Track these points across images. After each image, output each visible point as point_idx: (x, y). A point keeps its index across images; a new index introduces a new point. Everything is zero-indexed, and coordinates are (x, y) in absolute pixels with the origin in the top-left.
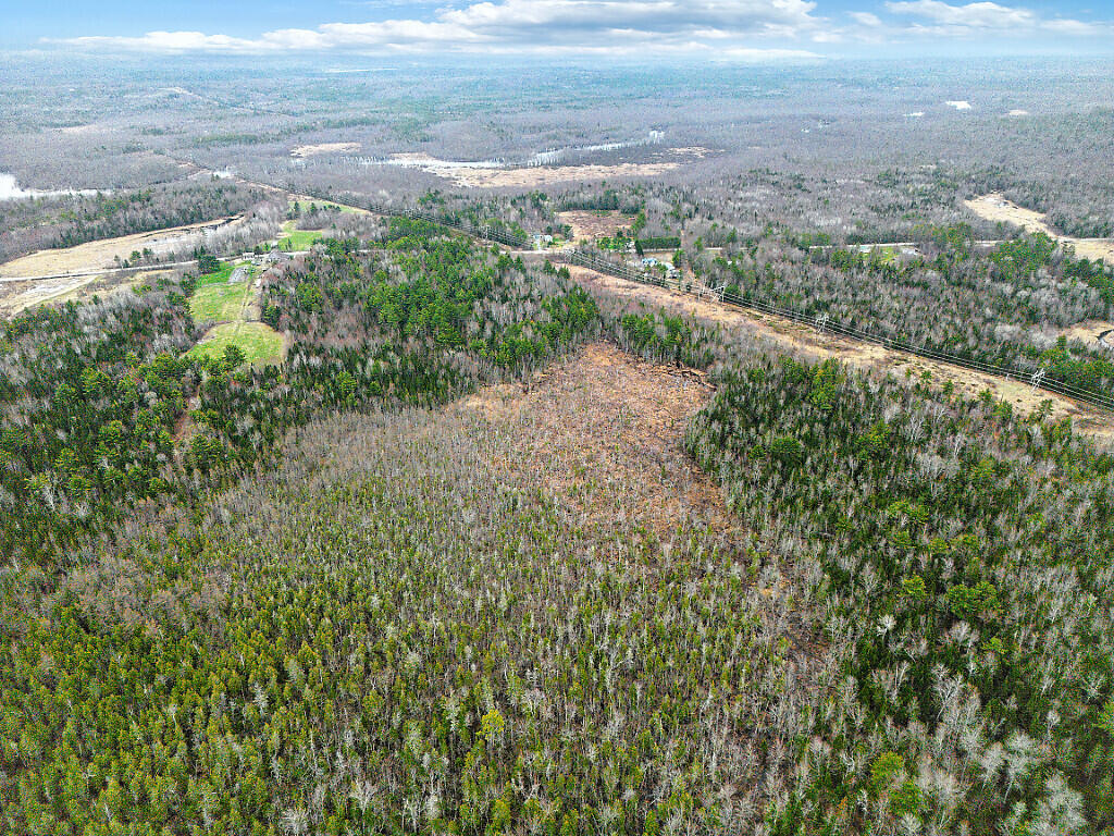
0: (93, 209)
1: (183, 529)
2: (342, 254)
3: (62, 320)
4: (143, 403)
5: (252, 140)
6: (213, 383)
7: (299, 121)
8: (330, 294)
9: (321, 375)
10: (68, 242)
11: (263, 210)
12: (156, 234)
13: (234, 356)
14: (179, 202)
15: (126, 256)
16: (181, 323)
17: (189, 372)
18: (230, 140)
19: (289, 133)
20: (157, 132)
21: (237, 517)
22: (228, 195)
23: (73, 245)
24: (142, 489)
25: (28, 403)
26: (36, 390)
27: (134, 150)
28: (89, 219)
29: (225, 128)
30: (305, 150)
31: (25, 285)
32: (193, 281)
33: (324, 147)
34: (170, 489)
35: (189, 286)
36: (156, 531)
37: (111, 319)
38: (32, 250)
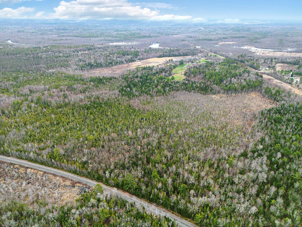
0: (168, 51)
1: (148, 100)
2: (209, 65)
3: (151, 69)
4: (154, 82)
5: (210, 40)
6: (167, 81)
7: (225, 36)
8: (200, 71)
9: (186, 84)
10: (160, 57)
11: (199, 55)
12: (176, 57)
13: (173, 78)
14: (184, 52)
15: (168, 60)
16: (169, 72)
17: (164, 79)
18: (205, 40)
19: (220, 39)
20: (191, 37)
21: (157, 101)
22: (195, 51)
23: (161, 57)
24: (146, 93)
25: (139, 79)
26: (141, 78)
27: (184, 41)
28: (166, 53)
29: (206, 37)
30: (221, 43)
31: (150, 63)
32: (176, 66)
33: (226, 43)
34: (150, 94)
35: (175, 67)
36: (145, 98)
37: (158, 69)
38: (154, 57)
